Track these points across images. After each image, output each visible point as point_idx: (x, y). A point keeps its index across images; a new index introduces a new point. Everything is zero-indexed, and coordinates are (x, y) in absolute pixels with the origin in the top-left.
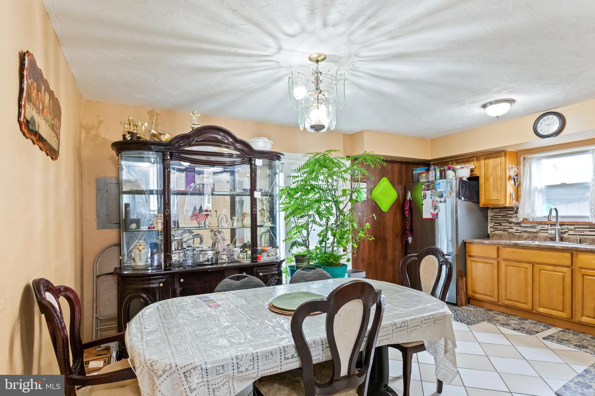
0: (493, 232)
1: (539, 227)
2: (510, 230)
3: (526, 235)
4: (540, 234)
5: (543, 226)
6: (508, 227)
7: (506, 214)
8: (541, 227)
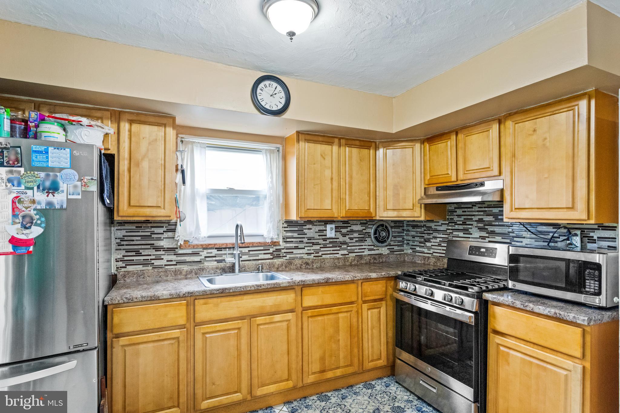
0: (123, 270)
1: (204, 253)
2: (157, 263)
3: (185, 268)
4: (206, 264)
5: (209, 251)
6: (153, 257)
7: (149, 234)
8: (207, 253)
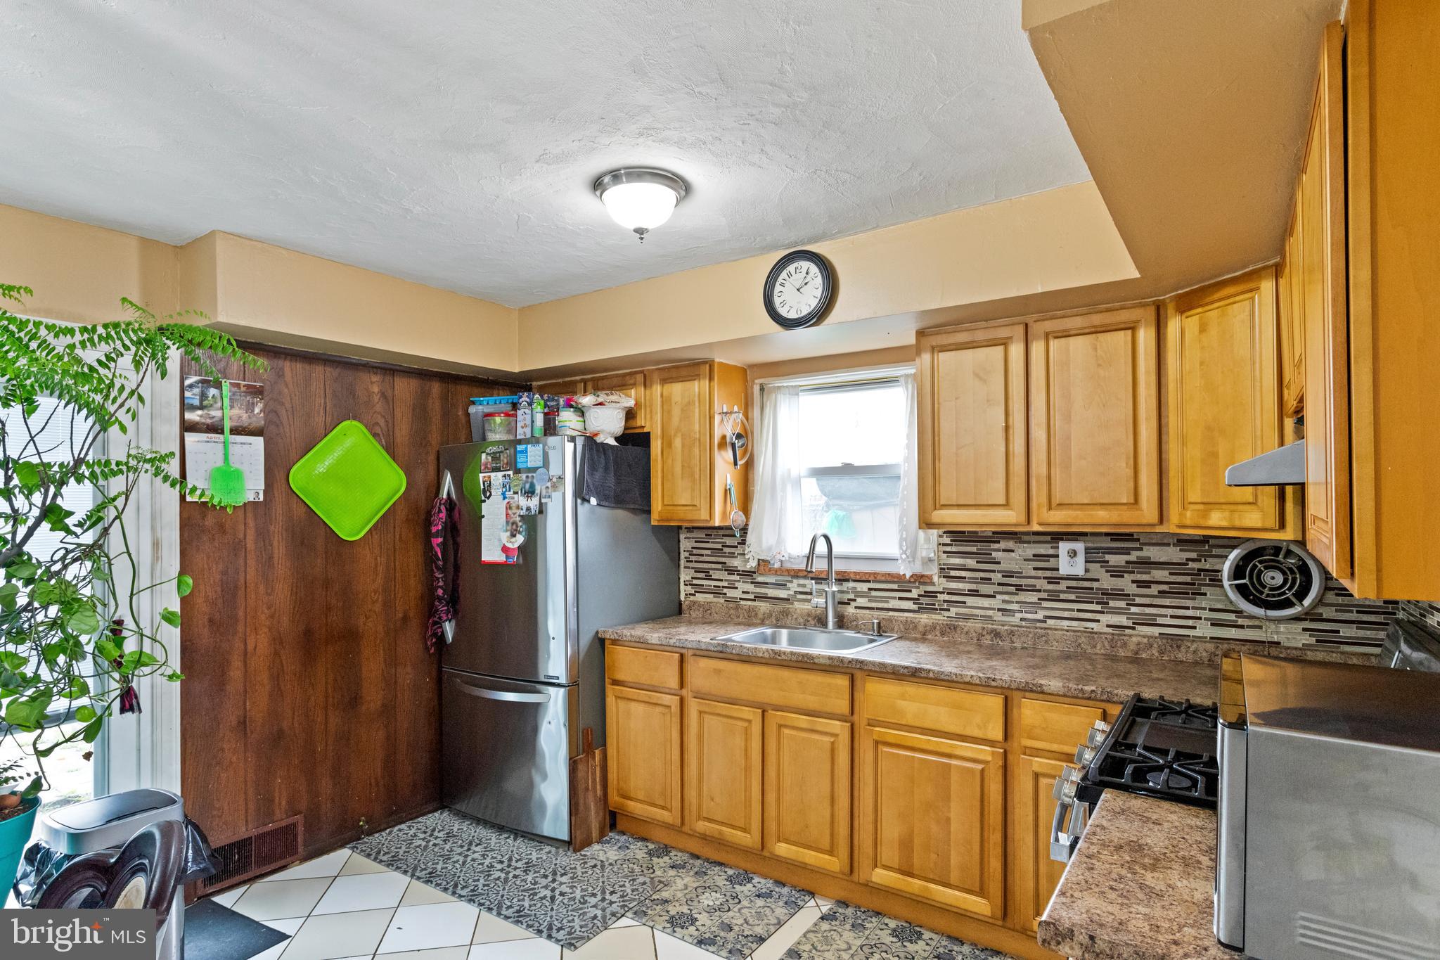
0: (692, 598)
1: (794, 586)
2: (731, 593)
3: (764, 607)
4: (797, 605)
5: (802, 582)
6: (726, 584)
7: (719, 546)
8: (799, 585)
